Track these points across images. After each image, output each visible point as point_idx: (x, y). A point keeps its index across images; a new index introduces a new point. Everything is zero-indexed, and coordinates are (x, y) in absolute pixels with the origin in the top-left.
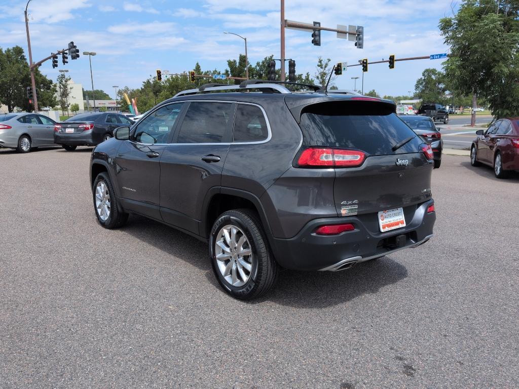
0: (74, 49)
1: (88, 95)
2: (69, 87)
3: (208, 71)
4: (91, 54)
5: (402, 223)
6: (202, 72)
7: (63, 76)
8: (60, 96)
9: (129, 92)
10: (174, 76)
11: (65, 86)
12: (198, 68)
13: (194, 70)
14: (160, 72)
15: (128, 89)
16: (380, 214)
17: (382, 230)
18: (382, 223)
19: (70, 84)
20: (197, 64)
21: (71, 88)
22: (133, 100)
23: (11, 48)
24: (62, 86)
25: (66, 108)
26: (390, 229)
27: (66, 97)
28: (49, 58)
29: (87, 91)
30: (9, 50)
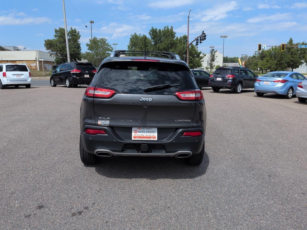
0: (204, 35)
1: (226, 60)
2: (215, 56)
3: (298, 43)
4: (225, 37)
5: (155, 138)
6: (294, 44)
7: (213, 50)
8: (211, 61)
9: (247, 58)
10: (274, 48)
11: (214, 56)
12: (291, 41)
13: (288, 43)
14: (261, 45)
15: (247, 56)
16: (133, 129)
17: (133, 139)
18: (133, 134)
19: (216, 54)
20: (291, 39)
21: (217, 56)
22: (243, 62)
23: (182, 36)
24: (212, 56)
25: (212, 67)
26: (140, 139)
27: (213, 61)
28: (194, 41)
29: (229, 58)
30: (181, 38)
